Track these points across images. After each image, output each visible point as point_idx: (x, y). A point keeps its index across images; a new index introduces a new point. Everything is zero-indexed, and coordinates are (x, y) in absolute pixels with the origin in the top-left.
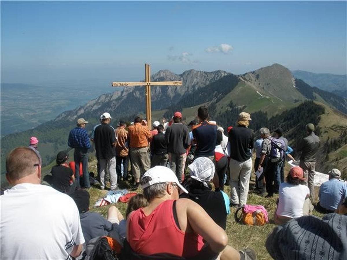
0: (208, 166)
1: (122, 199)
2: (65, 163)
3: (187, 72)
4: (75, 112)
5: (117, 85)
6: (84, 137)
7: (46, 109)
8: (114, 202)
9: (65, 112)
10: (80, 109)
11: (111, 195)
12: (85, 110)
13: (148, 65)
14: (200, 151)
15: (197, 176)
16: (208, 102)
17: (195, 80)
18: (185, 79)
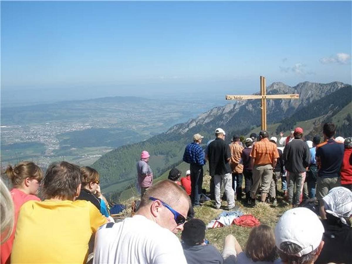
0: (347, 199)
1: (236, 221)
2: (178, 181)
3: (301, 84)
4: (187, 125)
5: (231, 99)
6: (198, 154)
7: (158, 121)
8: (228, 224)
9: (178, 124)
10: (191, 122)
11: (224, 216)
12: (197, 123)
13: (264, 78)
14: (324, 171)
15: (334, 210)
16: (324, 116)
17: (310, 92)
18: (299, 91)
